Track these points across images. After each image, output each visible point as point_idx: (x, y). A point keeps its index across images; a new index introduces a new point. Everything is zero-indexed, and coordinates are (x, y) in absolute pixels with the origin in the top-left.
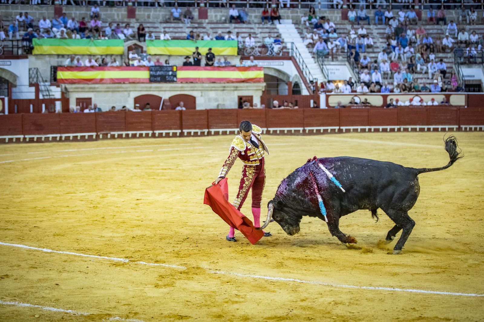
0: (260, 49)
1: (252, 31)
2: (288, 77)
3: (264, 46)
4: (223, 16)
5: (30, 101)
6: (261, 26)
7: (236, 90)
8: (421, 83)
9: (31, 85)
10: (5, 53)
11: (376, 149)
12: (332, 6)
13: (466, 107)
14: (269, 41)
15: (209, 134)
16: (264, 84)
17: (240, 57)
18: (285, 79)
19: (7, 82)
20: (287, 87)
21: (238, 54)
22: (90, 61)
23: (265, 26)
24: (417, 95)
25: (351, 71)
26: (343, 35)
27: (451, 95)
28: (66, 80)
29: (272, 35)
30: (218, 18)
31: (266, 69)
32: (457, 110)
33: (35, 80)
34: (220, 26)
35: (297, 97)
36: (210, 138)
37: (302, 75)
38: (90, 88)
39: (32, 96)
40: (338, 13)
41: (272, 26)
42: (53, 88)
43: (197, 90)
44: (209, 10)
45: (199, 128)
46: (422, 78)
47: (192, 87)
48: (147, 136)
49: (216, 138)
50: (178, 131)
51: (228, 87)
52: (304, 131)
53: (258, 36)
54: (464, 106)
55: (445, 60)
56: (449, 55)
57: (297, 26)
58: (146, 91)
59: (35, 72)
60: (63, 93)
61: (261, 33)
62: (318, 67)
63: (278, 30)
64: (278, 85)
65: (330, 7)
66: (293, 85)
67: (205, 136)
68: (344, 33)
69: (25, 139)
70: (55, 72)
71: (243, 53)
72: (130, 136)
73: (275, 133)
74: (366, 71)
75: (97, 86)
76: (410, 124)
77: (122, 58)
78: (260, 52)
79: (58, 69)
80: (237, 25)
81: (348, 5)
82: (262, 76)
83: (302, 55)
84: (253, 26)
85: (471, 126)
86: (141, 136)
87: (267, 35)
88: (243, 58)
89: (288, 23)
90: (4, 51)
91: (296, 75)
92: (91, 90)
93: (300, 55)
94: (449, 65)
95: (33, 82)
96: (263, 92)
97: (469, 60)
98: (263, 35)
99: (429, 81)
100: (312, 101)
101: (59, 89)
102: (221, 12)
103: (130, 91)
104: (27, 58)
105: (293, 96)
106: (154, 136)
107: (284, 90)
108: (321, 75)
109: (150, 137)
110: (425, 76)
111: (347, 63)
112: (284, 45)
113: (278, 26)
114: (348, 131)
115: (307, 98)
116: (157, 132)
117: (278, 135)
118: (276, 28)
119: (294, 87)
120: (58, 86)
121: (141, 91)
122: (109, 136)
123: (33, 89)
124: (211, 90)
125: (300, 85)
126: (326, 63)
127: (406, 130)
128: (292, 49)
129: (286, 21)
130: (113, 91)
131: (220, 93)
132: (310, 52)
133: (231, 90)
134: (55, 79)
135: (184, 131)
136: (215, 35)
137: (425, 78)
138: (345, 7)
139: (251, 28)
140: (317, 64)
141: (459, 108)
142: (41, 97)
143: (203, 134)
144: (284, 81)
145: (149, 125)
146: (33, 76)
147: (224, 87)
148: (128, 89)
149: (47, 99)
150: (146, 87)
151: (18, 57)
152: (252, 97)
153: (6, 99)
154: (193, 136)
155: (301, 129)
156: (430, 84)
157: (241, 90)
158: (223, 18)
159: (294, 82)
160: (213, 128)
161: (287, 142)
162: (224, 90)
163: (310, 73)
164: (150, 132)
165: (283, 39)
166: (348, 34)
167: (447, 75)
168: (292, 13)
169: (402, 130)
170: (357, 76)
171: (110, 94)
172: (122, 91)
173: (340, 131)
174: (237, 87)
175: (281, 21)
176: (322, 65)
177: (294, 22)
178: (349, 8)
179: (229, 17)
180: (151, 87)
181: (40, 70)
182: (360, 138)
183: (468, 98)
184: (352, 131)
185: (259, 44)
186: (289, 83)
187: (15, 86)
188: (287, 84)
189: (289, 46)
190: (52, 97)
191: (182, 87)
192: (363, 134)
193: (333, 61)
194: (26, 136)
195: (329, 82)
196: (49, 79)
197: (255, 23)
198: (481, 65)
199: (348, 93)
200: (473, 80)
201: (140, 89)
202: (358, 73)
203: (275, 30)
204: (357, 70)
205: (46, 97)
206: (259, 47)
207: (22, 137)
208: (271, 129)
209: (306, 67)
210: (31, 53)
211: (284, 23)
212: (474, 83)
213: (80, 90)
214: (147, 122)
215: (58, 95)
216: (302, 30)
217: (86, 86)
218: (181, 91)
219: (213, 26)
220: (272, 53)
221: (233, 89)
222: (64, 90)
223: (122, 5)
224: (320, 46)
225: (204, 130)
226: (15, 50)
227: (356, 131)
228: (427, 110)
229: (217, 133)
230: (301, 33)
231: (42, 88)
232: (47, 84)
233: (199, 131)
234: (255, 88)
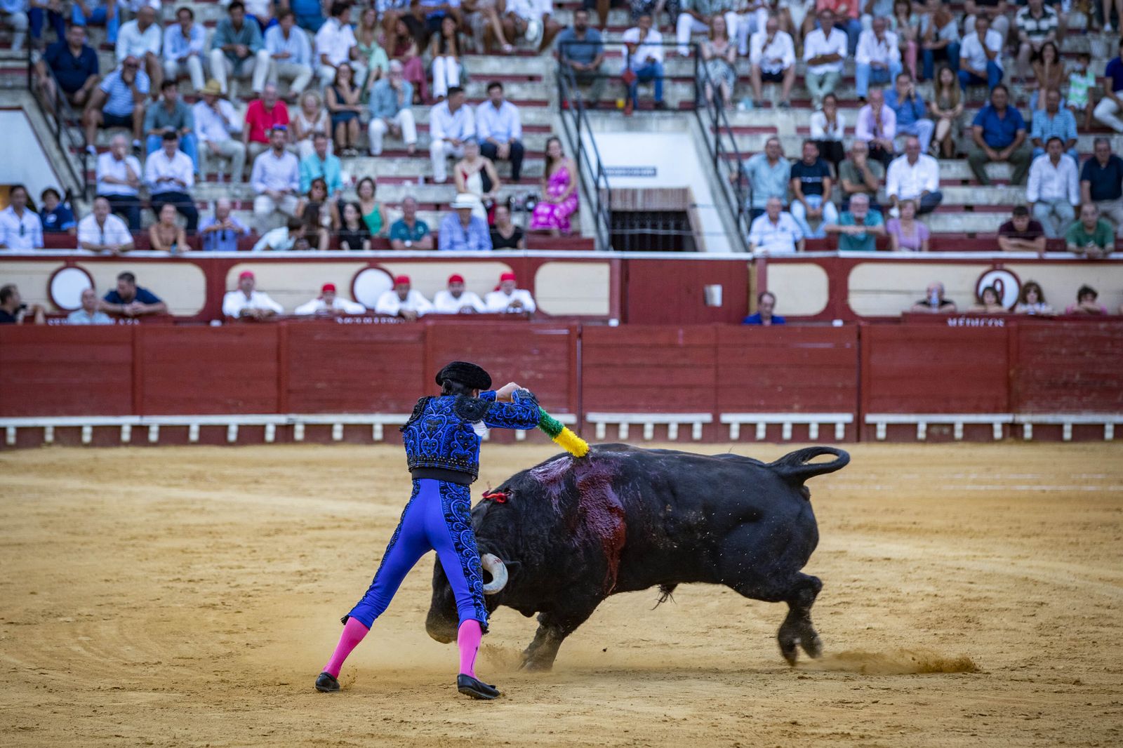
8: (392, 205)
11: (170, 531)
13: (614, 323)
24: (373, 263)
27: (541, 261)
32: (568, 340)
46: (397, 181)
54: (605, 319)
55: (513, 90)
56: (534, 66)
74: (120, 139)
76: (337, 407)
85: (637, 418)
94: (532, 116)
97: (630, 95)
99: (432, 194)
110: (415, 168)
111: (26, 101)
127: (319, 434)
137: (414, 180)
141: (578, 327)
156: (438, 207)
167: (527, 164)
169: (299, 434)
170: (77, 168)
183: (624, 276)
192: (107, 454)
198: (691, 117)
200: (648, 192)
212: (656, 205)
227: (70, 436)
228: (424, 335)
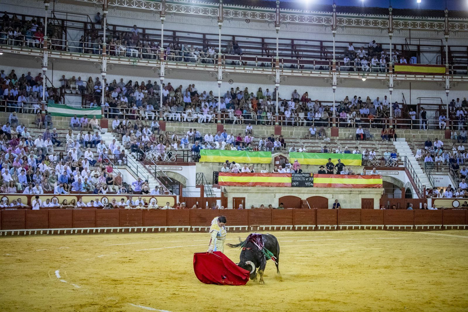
0: (379, 161)
1: (374, 146)
2: (402, 184)
3: (383, 159)
4: (350, 134)
5: (196, 199)
6: (381, 142)
7: (360, 194)
9: (197, 186)
10: (178, 160)
12: (438, 128)
14: (387, 155)
15: (338, 229)
16: (383, 189)
17: (364, 167)
18: (399, 185)
19: (179, 183)
20: (401, 192)
21: (362, 165)
22: (245, 169)
23: (384, 143)
25: (453, 180)
26: (446, 151)
28: (225, 182)
29: (389, 150)
30: (347, 136)
31: (384, 177)
33: (201, 182)
34: (348, 142)
35: (408, 200)
36: (339, 232)
37: (413, 182)
38: (244, 190)
39: (198, 195)
40: (442, 133)
41: (390, 143)
42: (215, 189)
43: (329, 193)
44: (339, 129)
45: (330, 224)
47: (325, 191)
48: (289, 229)
49: (344, 232)
50: (314, 226)
51: (354, 191)
52: (414, 227)
53: (378, 150)
57: (409, 143)
58: (289, 193)
59: (201, 176)
60: (222, 193)
61: (381, 148)
62: (426, 176)
63: (395, 146)
64: (394, 190)
65: (435, 128)
66: (406, 190)
67: (335, 230)
68: (446, 149)
69: (191, 229)
70: (217, 177)
71: (366, 164)
72: (275, 229)
73: (391, 229)
75: (249, 188)
77: (270, 167)
78: (380, 164)
79: (220, 174)
80: (362, 142)
81: (450, 127)
82: (382, 183)
83: (413, 166)
84: (374, 142)
86: (284, 229)
87: (385, 150)
88: (367, 168)
89: (402, 141)
90: (177, 159)
91: (408, 182)
92: (245, 191)
93: (411, 166)
95: (199, 184)
96: (382, 196)
98: (382, 150)
100: (421, 204)
101: (220, 190)
102: (349, 131)
103: (276, 193)
104: (195, 165)
105: (406, 199)
106: (294, 229)
107: (398, 194)
108: (429, 183)
109: (291, 230)
112: (399, 158)
113: (394, 143)
114: (449, 228)
115: (417, 201)
116: (297, 226)
117: (393, 230)
118: (393, 145)
119: (406, 193)
120: (219, 188)
121: (284, 193)
122: (258, 228)
123: (199, 189)
124: (340, 194)
125: (411, 190)
126: (432, 173)
128: (405, 162)
129: (400, 139)
130: (262, 193)
131: (347, 195)
132: (419, 164)
133: (356, 194)
134: (217, 182)
135: (318, 226)
136: (344, 150)
138: (448, 128)
139: (373, 144)
140: (425, 173)
142: (205, 196)
143: (333, 229)
144: (398, 187)
145: (291, 220)
146: (199, 179)
147: (351, 191)
148: (275, 191)
149: (210, 198)
150: (289, 190)
151: (187, 164)
152: (373, 199)
153: (178, 197)
154: (325, 230)
155: (412, 226)
157: (364, 194)
158: (351, 136)
159: (406, 188)
160: (342, 224)
161: (401, 237)
162: (350, 194)
163: (419, 181)
164: (291, 226)
165: (399, 154)
166: (451, 150)
168: (405, 133)
171: (260, 195)
172: (269, 193)
173: (443, 228)
174: (361, 191)
175: (397, 139)
176: (430, 175)
177: (407, 140)
178: (451, 129)
179: (355, 135)
180: (292, 190)
181: (205, 175)
182: (459, 234)
184: (452, 228)
185: (379, 157)
186: (402, 189)
187: (185, 187)
188: (401, 190)
189: (403, 159)
190: (214, 196)
191: (317, 191)
193: (438, 172)
194: (192, 227)
195: (435, 188)
196: (212, 182)
197: (376, 140)
199: (450, 198)
201: (284, 192)
202: (458, 181)
203: (392, 146)
204: (458, 179)
205: (209, 196)
206: (379, 159)
207: (189, 227)
208: (388, 226)
209: (417, 176)
210: (198, 161)
211: (399, 141)
213: (236, 191)
214: (288, 218)
215: (219, 195)
216: (413, 146)
217: (241, 188)
218: (316, 193)
219: (342, 142)
220: (389, 165)
221: (358, 193)
222: (223, 191)
223: (271, 124)
224: (428, 159)
225: (334, 226)
226: (186, 158)
229: (344, 228)
230: (412, 149)
231: (206, 188)
232: (210, 185)
233: (330, 226)
234: (376, 193)
